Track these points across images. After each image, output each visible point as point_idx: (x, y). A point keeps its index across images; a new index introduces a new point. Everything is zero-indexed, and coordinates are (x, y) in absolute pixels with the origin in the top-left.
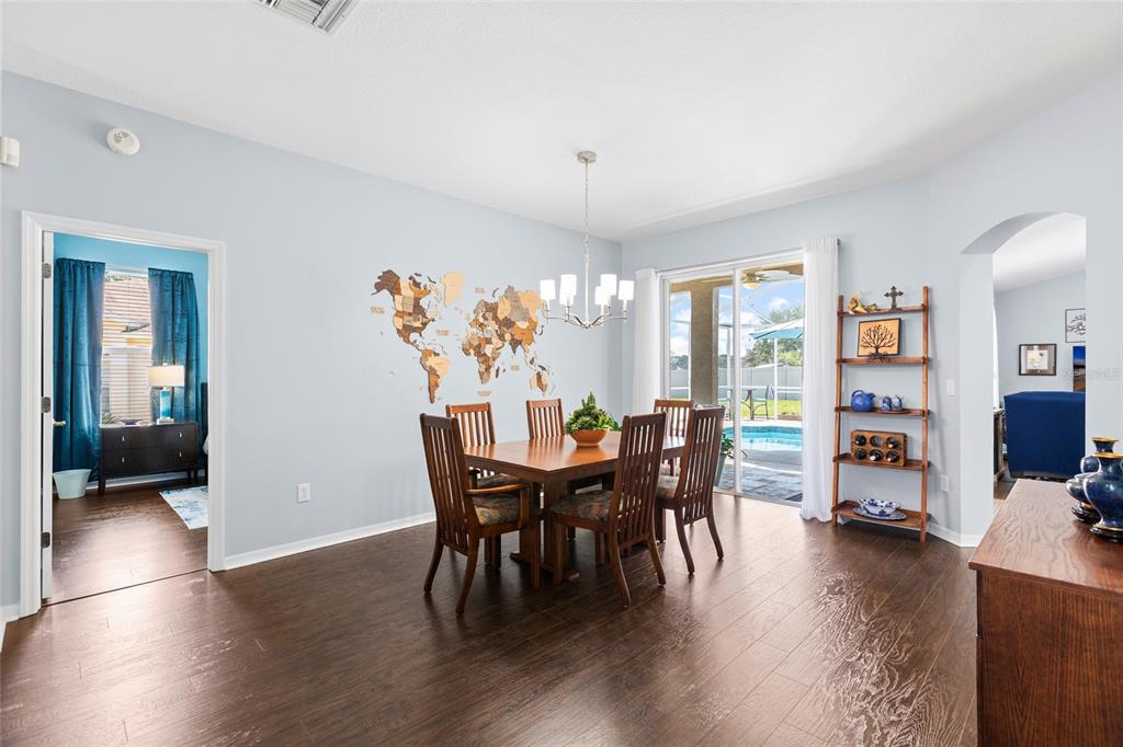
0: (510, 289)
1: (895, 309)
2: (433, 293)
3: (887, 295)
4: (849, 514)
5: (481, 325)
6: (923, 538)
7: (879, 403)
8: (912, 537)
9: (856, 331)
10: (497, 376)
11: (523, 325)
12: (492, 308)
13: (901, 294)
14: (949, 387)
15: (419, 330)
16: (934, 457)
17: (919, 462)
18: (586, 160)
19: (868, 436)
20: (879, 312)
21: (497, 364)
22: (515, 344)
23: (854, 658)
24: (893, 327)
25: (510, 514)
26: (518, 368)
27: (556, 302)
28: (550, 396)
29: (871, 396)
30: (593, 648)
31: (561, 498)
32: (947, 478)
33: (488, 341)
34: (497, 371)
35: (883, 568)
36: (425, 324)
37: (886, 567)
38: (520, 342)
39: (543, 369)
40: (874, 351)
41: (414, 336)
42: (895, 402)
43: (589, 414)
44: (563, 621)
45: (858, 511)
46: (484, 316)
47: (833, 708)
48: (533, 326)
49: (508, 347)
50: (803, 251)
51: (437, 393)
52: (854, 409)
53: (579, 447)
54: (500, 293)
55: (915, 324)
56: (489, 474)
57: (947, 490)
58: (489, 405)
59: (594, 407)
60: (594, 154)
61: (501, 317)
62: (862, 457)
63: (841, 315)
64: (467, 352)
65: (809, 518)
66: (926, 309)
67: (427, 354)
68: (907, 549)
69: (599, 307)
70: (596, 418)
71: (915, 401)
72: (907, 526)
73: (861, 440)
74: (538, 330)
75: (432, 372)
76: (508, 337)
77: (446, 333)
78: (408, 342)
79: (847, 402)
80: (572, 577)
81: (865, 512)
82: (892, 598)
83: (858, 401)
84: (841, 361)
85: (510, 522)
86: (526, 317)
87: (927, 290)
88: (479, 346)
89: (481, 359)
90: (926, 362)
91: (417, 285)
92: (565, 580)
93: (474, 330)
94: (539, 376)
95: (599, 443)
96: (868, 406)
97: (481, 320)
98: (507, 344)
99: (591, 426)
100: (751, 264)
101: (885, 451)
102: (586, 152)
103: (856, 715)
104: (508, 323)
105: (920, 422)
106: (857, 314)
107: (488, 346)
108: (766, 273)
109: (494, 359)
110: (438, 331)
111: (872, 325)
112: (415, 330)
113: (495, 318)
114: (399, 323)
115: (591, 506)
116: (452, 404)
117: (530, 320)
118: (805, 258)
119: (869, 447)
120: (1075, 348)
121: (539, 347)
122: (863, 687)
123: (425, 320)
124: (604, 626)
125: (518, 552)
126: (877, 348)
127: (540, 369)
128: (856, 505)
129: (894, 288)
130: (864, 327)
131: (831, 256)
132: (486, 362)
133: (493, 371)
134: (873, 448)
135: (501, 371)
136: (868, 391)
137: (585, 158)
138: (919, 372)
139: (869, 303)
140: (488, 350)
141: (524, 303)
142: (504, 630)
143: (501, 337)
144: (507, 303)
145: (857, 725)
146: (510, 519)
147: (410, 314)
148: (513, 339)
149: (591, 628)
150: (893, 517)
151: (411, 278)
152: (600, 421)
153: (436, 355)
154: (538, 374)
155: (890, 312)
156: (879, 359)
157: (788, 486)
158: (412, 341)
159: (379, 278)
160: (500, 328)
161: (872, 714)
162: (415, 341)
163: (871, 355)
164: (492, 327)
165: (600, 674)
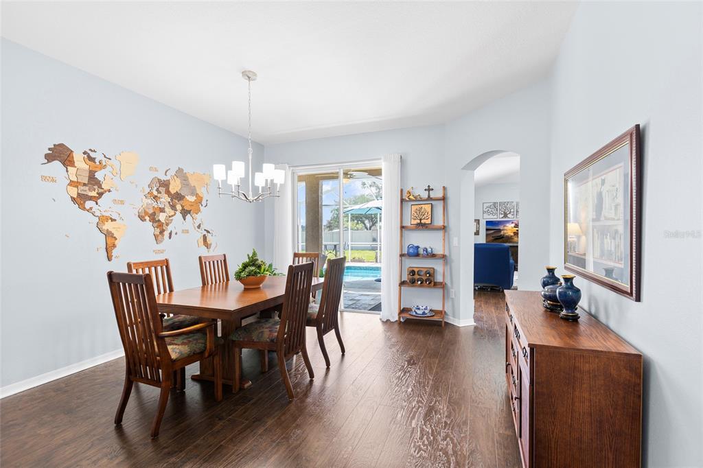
0: (180, 170)
1: (429, 198)
2: (108, 168)
3: (426, 190)
4: (407, 316)
5: (155, 197)
6: (443, 325)
7: (421, 251)
8: (438, 325)
9: (410, 209)
10: (170, 238)
11: (191, 199)
12: (165, 185)
13: (432, 189)
14: (455, 241)
15: (95, 199)
16: (448, 281)
17: (441, 283)
18: (249, 78)
19: (416, 270)
20: (422, 200)
21: (170, 228)
22: (185, 213)
23: (433, 403)
24: (428, 208)
25: (198, 347)
26: (187, 232)
27: (224, 182)
28: (215, 252)
29: (418, 247)
30: (275, 438)
31: (236, 329)
32: (453, 290)
33: (162, 210)
34: (170, 234)
35: (430, 345)
36: (100, 195)
37: (432, 344)
38: (189, 212)
39: (208, 232)
40: (419, 222)
41: (89, 204)
42: (429, 250)
43: (253, 265)
44: (247, 422)
45: (411, 313)
46: (157, 190)
47: (432, 438)
48: (199, 200)
49: (179, 215)
50: (382, 161)
51: (115, 252)
52: (409, 255)
53: (246, 289)
54: (172, 173)
55: (439, 207)
56: (168, 316)
57: (453, 297)
58: (167, 261)
59: (257, 260)
60: (255, 75)
61: (173, 192)
62: (413, 282)
63: (402, 200)
64: (142, 218)
65: (385, 320)
66: (444, 199)
67: (103, 219)
68: (438, 332)
69: (258, 187)
70: (259, 267)
71: (439, 250)
72: (436, 318)
73: (413, 272)
74: (204, 203)
75: (109, 235)
76: (179, 207)
77: (122, 202)
78: (84, 209)
79: (405, 251)
80: (246, 386)
81: (414, 314)
82: (439, 361)
83: (411, 251)
84: (402, 227)
85: (198, 353)
86: (194, 192)
87: (444, 188)
88: (154, 214)
89: (156, 225)
90: (444, 228)
91: (92, 159)
92: (241, 389)
93: (149, 201)
94: (205, 238)
95: (261, 286)
96: (415, 253)
97: (155, 193)
98: (178, 213)
99: (256, 273)
100: (347, 166)
101: (424, 278)
102: (250, 71)
103: (444, 439)
104: (179, 197)
105: (441, 261)
106: (411, 200)
107: (161, 214)
108: (355, 173)
109: (167, 225)
110: (115, 201)
111: (418, 207)
112: (91, 198)
113: (168, 192)
114: (74, 192)
115: (262, 332)
116: (132, 261)
117: (197, 195)
118: (383, 165)
119: (417, 277)
120: (487, 222)
121: (204, 216)
122: (444, 420)
123: (101, 191)
124: (279, 418)
125: (198, 373)
126: (421, 220)
127: (205, 233)
128: (410, 310)
129: (429, 186)
130: (414, 208)
131: (397, 166)
132: (160, 227)
133: (166, 234)
134: (419, 277)
135: (173, 234)
136: (416, 245)
137: (248, 76)
138: (440, 234)
139: (416, 194)
140: (162, 217)
141: (192, 182)
142: (198, 442)
143: (173, 207)
144: (178, 181)
145: (447, 445)
146: (198, 351)
147: (85, 185)
148: (183, 209)
149: (270, 422)
150: (428, 315)
151: (85, 153)
152: (262, 270)
153: (113, 220)
154: (204, 235)
155: (426, 200)
156: (421, 226)
157: (367, 302)
158: (87, 207)
159: (49, 149)
160: (172, 200)
161: (452, 436)
162: (91, 208)
163: (418, 224)
164: (165, 199)
165: (285, 457)
